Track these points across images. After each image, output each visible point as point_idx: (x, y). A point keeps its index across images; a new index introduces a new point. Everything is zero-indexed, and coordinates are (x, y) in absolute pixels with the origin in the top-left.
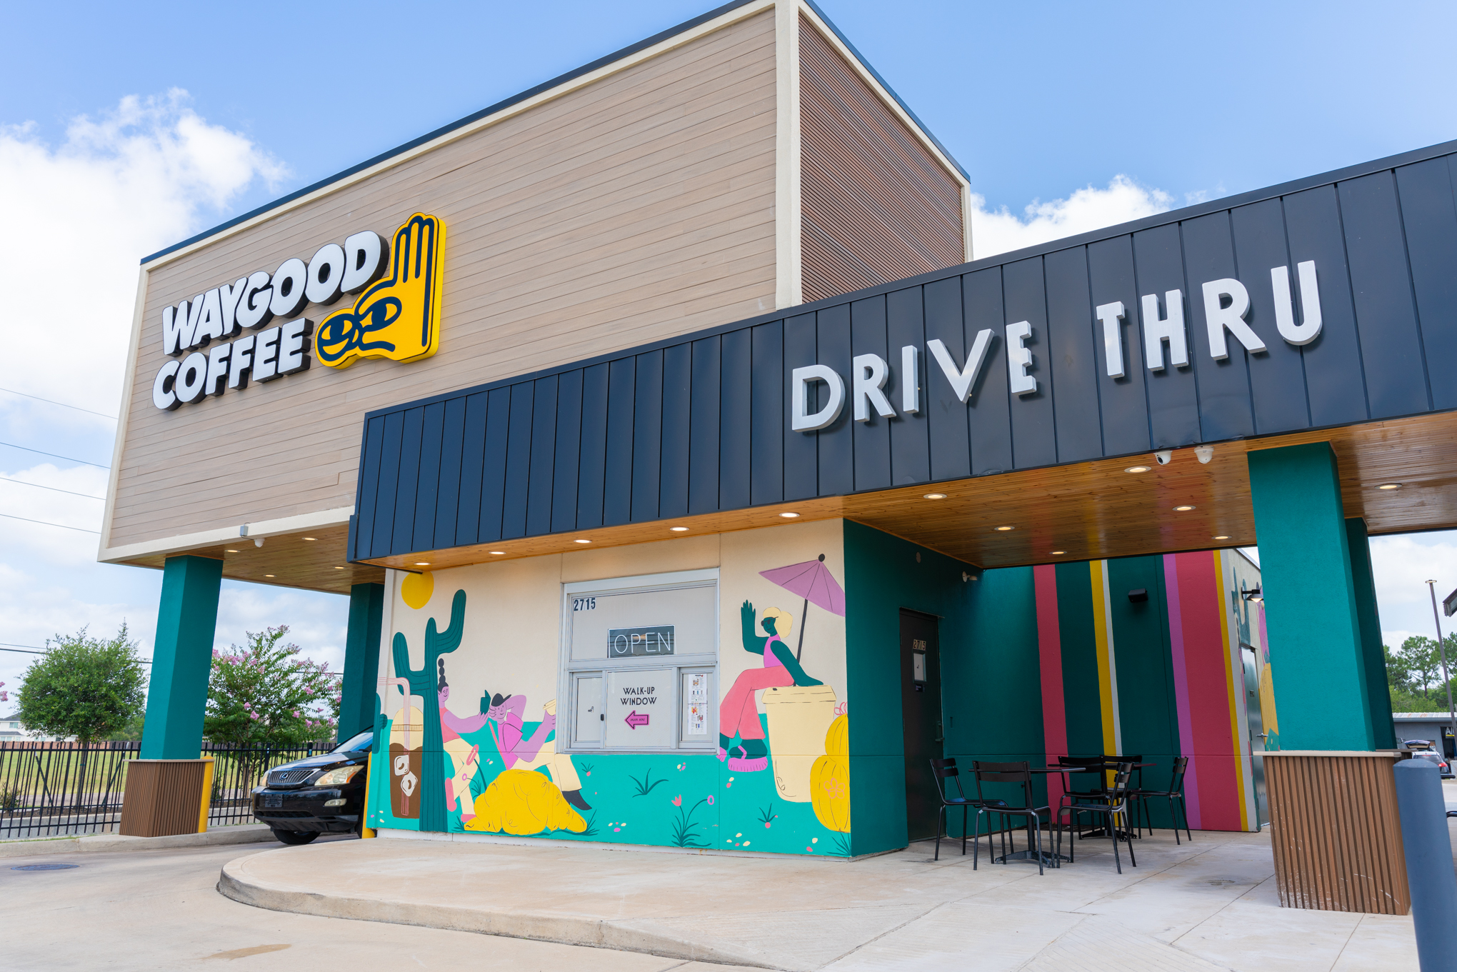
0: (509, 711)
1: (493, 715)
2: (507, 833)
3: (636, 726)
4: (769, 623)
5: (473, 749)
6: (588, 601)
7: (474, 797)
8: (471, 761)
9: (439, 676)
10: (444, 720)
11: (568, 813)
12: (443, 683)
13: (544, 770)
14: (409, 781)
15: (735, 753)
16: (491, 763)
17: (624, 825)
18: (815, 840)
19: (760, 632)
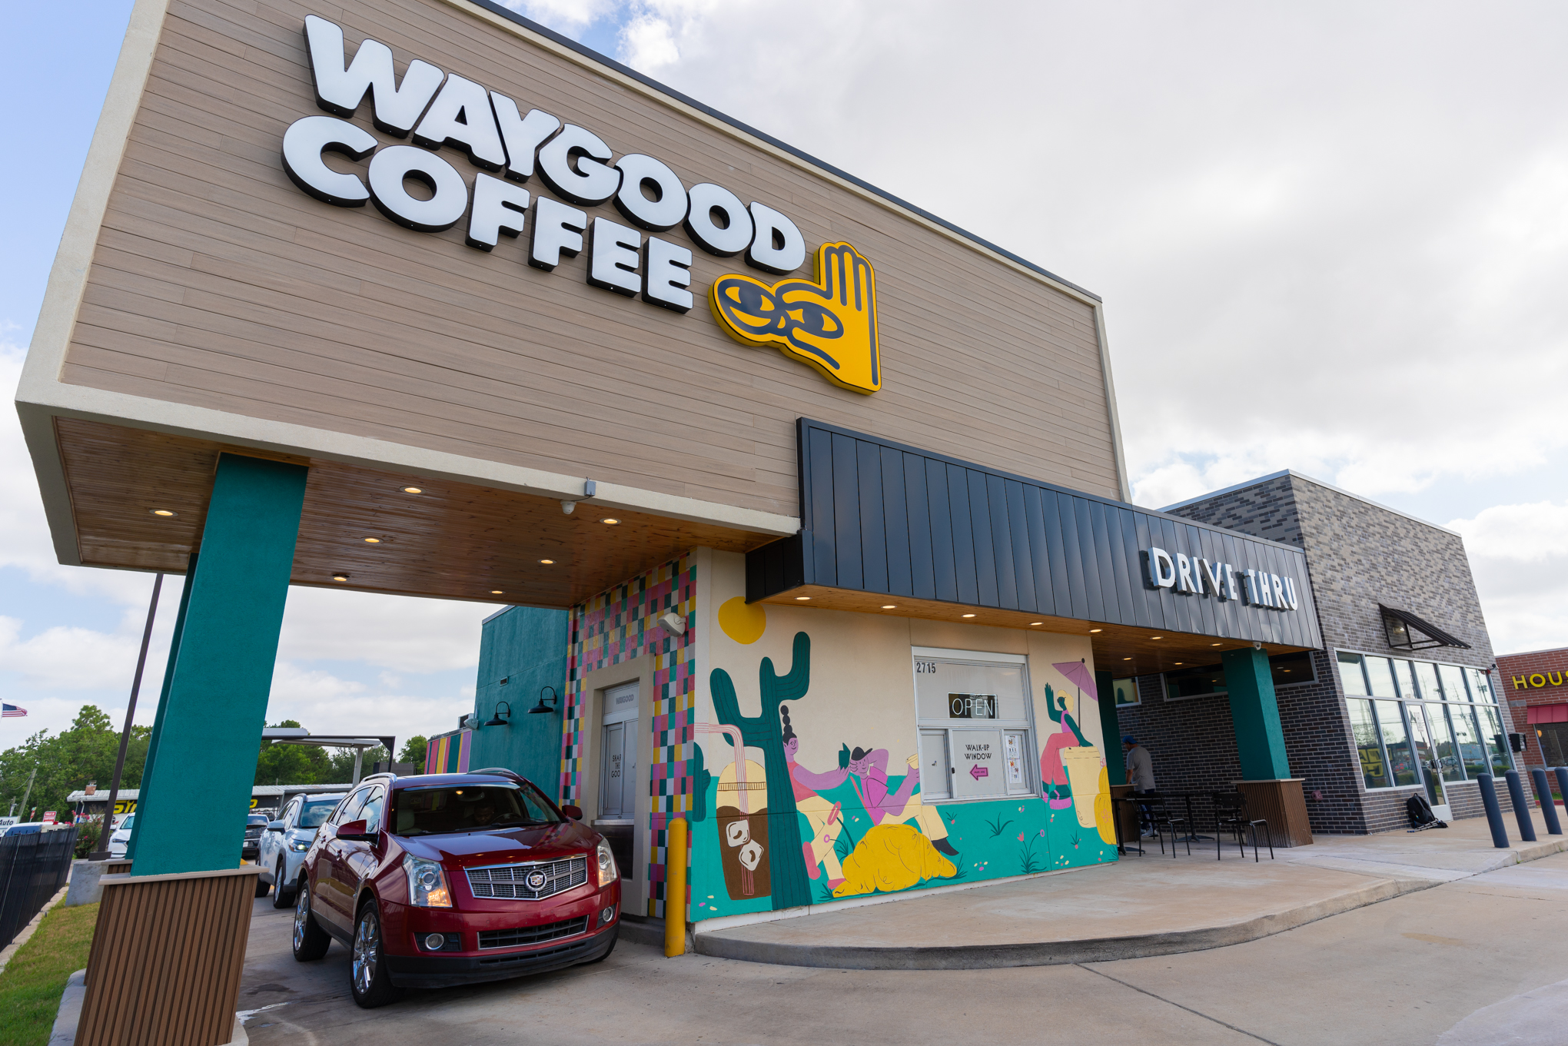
0: (872, 765)
1: (855, 770)
2: (883, 892)
3: (979, 778)
4: (1061, 701)
5: (834, 807)
6: (929, 665)
7: (841, 860)
8: (833, 821)
9: (783, 725)
10: (795, 776)
11: (939, 861)
12: (789, 734)
13: (912, 822)
14: (752, 852)
15: (1053, 796)
16: (857, 820)
17: (986, 863)
18: (1101, 853)
19: (1058, 707)
